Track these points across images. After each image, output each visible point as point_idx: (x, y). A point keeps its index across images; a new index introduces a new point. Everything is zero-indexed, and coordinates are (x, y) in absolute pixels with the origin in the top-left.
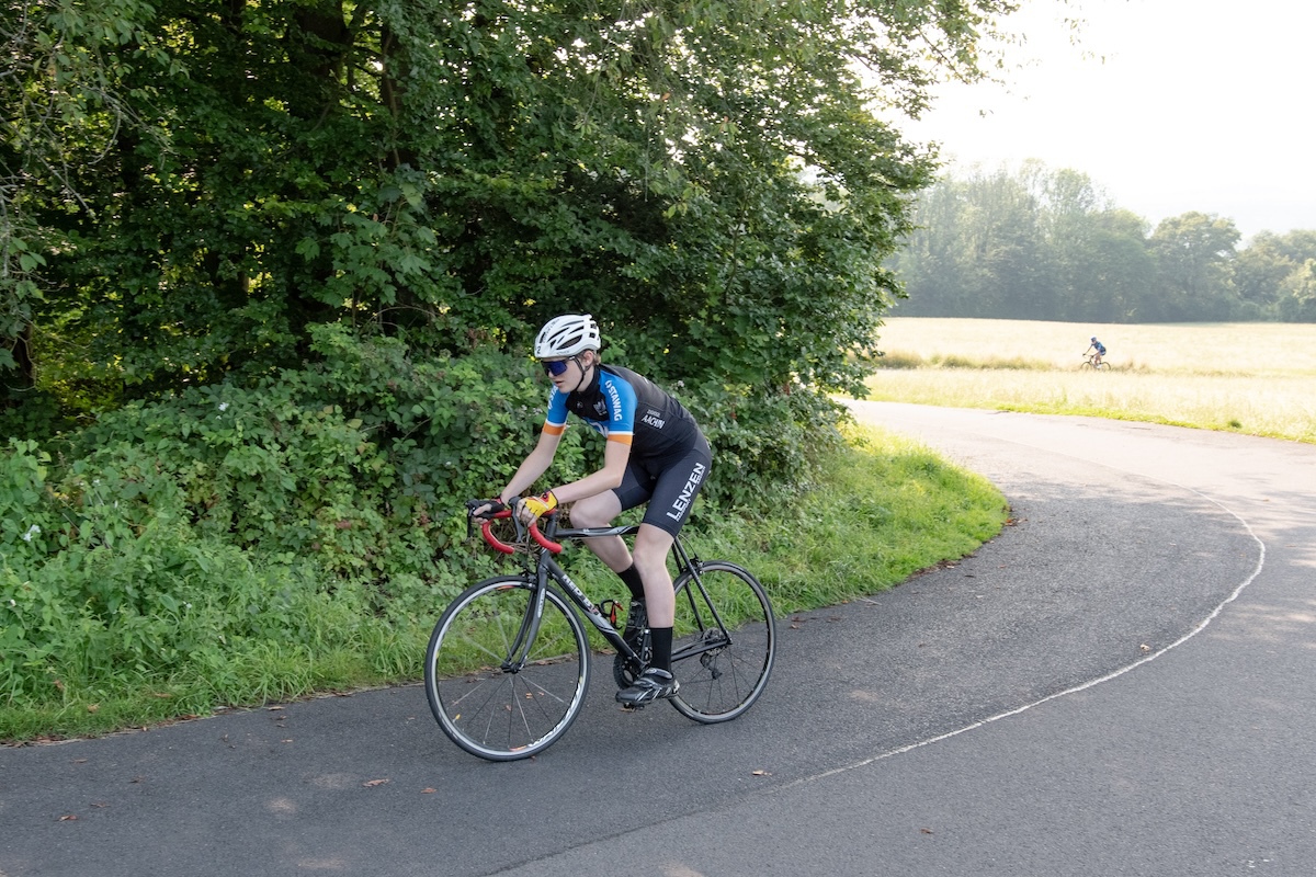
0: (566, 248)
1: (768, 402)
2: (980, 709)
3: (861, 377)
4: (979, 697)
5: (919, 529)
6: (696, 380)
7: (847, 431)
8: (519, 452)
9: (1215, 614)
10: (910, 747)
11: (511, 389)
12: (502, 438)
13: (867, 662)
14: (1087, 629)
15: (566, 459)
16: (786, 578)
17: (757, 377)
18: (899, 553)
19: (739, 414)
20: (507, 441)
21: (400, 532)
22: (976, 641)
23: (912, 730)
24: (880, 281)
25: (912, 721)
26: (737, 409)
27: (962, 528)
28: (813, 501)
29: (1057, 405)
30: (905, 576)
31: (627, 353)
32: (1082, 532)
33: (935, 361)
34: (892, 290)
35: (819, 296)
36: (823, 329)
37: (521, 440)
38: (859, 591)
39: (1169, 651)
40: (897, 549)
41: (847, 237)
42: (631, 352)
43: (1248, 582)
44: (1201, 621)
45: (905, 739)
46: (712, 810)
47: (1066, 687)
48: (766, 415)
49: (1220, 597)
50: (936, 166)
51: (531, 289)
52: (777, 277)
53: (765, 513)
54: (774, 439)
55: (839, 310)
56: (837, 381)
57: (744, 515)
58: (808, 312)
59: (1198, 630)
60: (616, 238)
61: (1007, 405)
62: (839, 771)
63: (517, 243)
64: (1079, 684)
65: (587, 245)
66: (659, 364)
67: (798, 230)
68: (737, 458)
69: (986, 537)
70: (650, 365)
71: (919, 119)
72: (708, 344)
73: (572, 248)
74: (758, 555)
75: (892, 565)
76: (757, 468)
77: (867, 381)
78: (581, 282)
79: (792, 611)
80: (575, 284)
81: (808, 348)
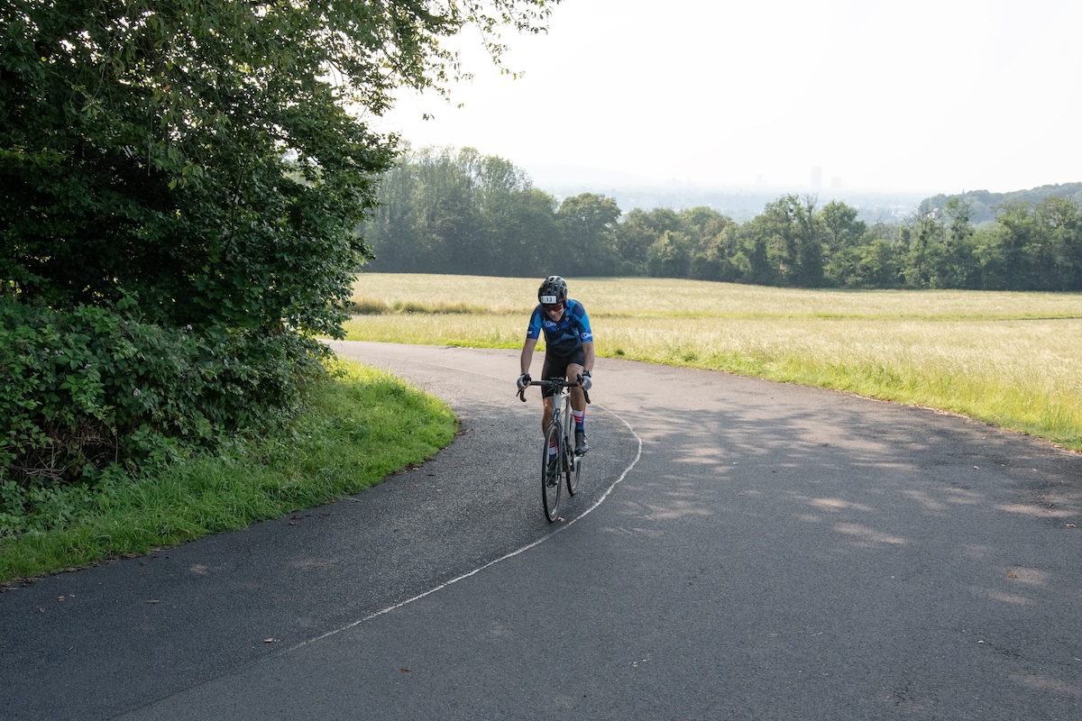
0: (81, 213)
1: (264, 342)
2: (442, 575)
3: (339, 321)
4: (441, 566)
5: (390, 440)
6: (202, 325)
7: (330, 366)
8: (43, 388)
9: (609, 492)
10: (390, 609)
11: (33, 334)
12: (25, 377)
13: (353, 547)
14: (519, 509)
15: (88, 394)
16: (284, 485)
17: (253, 322)
18: (374, 460)
19: (239, 352)
20: (31, 380)
22: (438, 524)
23: (391, 595)
24: (353, 245)
25: (391, 589)
26: (238, 348)
27: (425, 438)
28: (303, 422)
29: (493, 341)
30: (380, 478)
31: (140, 302)
32: (514, 437)
33: (397, 307)
34: (362, 252)
35: (304, 255)
36: (309, 281)
37: (44, 378)
38: (345, 493)
39: (578, 521)
40: (373, 457)
41: (326, 208)
42: (142, 301)
43: (631, 468)
44: (599, 497)
45: (388, 602)
46: (231, 674)
47: (506, 553)
48: (263, 352)
49: (612, 479)
50: (396, 154)
51: (48, 248)
52: (270, 239)
53: (263, 433)
54: (269, 372)
55: (321, 267)
56: (320, 325)
57: (247, 436)
58: (296, 268)
59: (597, 504)
60: (126, 205)
61: (455, 341)
62: (334, 632)
63: (33, 208)
64: (514, 550)
65: (100, 212)
66: (167, 312)
67: (285, 201)
68: (239, 388)
69: (442, 444)
70: (159, 313)
71: (381, 115)
72: (210, 296)
73: (85, 213)
74: (259, 468)
75: (369, 469)
76: (255, 396)
77: (345, 325)
78: (95, 241)
79: (290, 511)
80: (89, 244)
81: (296, 298)
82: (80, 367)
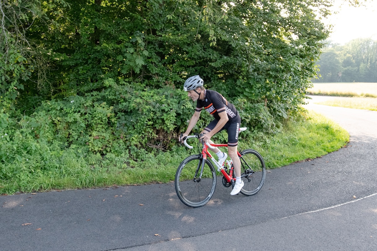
7: (306, 115)
8: (155, 117)
14: (338, 187)
21: (116, 140)
22: (292, 189)
27: (323, 148)
30: (290, 163)
32: (368, 151)
33: (362, 95)
37: (156, 114)
39: (363, 199)
40: (293, 154)
60: (213, 54)
72: (242, 86)
73: (198, 57)
75: (287, 159)
82: (168, 111)
